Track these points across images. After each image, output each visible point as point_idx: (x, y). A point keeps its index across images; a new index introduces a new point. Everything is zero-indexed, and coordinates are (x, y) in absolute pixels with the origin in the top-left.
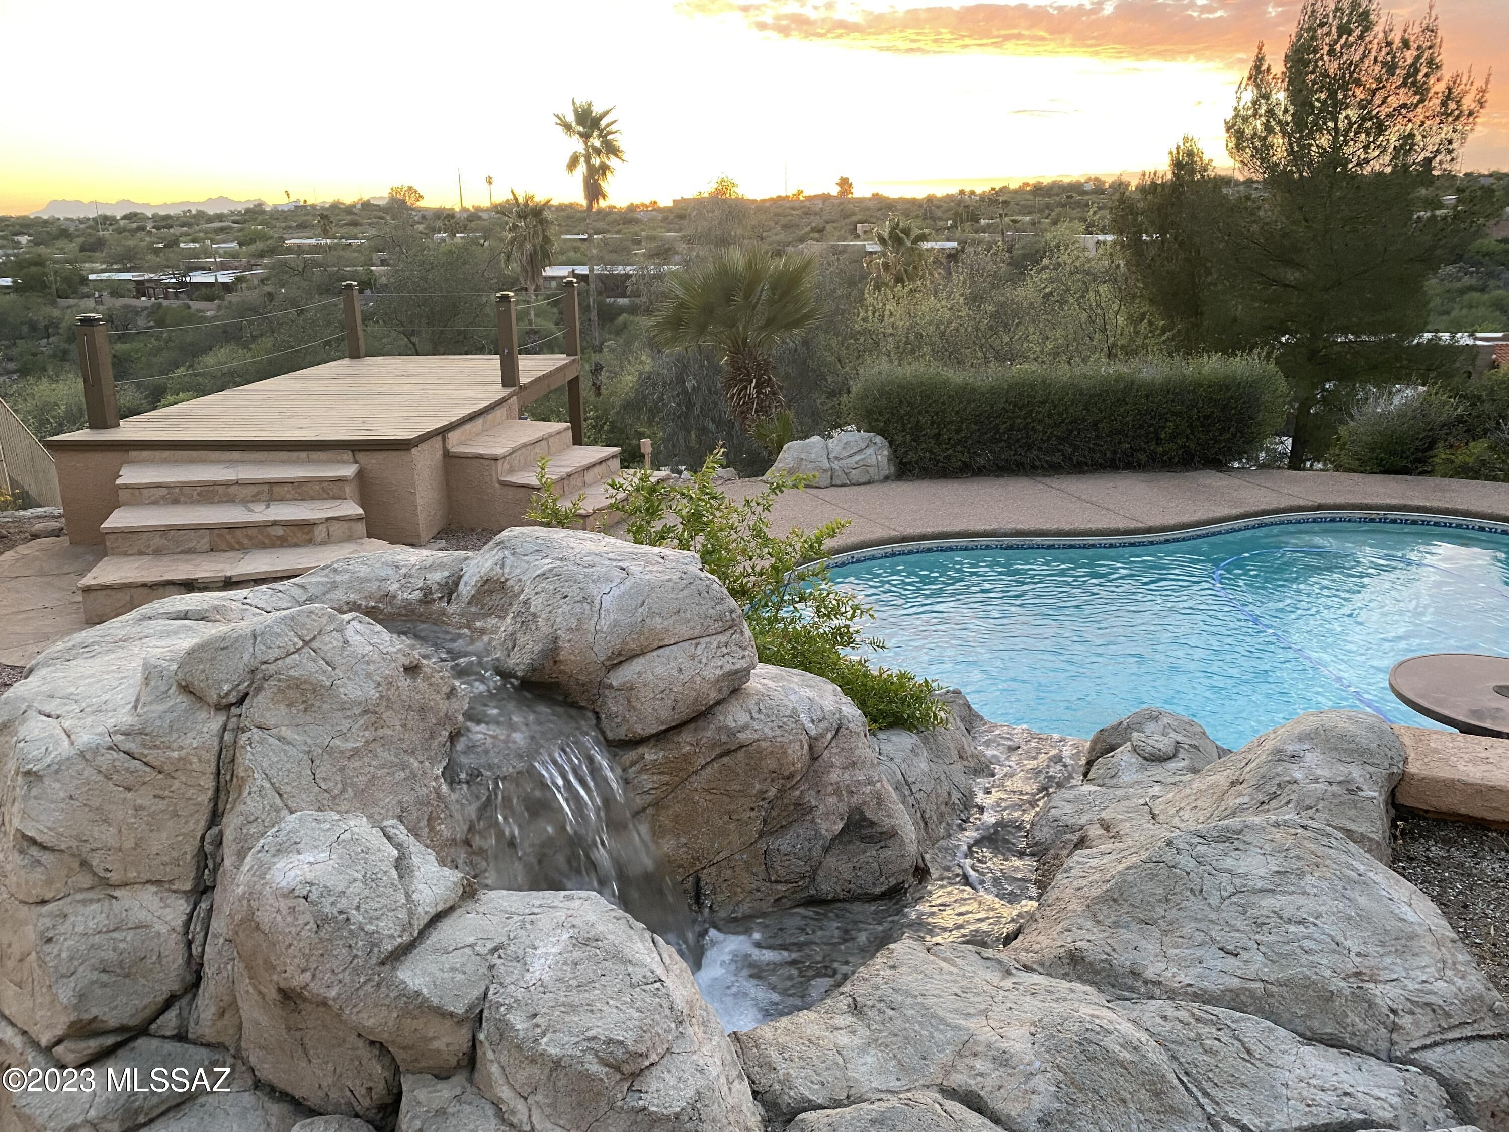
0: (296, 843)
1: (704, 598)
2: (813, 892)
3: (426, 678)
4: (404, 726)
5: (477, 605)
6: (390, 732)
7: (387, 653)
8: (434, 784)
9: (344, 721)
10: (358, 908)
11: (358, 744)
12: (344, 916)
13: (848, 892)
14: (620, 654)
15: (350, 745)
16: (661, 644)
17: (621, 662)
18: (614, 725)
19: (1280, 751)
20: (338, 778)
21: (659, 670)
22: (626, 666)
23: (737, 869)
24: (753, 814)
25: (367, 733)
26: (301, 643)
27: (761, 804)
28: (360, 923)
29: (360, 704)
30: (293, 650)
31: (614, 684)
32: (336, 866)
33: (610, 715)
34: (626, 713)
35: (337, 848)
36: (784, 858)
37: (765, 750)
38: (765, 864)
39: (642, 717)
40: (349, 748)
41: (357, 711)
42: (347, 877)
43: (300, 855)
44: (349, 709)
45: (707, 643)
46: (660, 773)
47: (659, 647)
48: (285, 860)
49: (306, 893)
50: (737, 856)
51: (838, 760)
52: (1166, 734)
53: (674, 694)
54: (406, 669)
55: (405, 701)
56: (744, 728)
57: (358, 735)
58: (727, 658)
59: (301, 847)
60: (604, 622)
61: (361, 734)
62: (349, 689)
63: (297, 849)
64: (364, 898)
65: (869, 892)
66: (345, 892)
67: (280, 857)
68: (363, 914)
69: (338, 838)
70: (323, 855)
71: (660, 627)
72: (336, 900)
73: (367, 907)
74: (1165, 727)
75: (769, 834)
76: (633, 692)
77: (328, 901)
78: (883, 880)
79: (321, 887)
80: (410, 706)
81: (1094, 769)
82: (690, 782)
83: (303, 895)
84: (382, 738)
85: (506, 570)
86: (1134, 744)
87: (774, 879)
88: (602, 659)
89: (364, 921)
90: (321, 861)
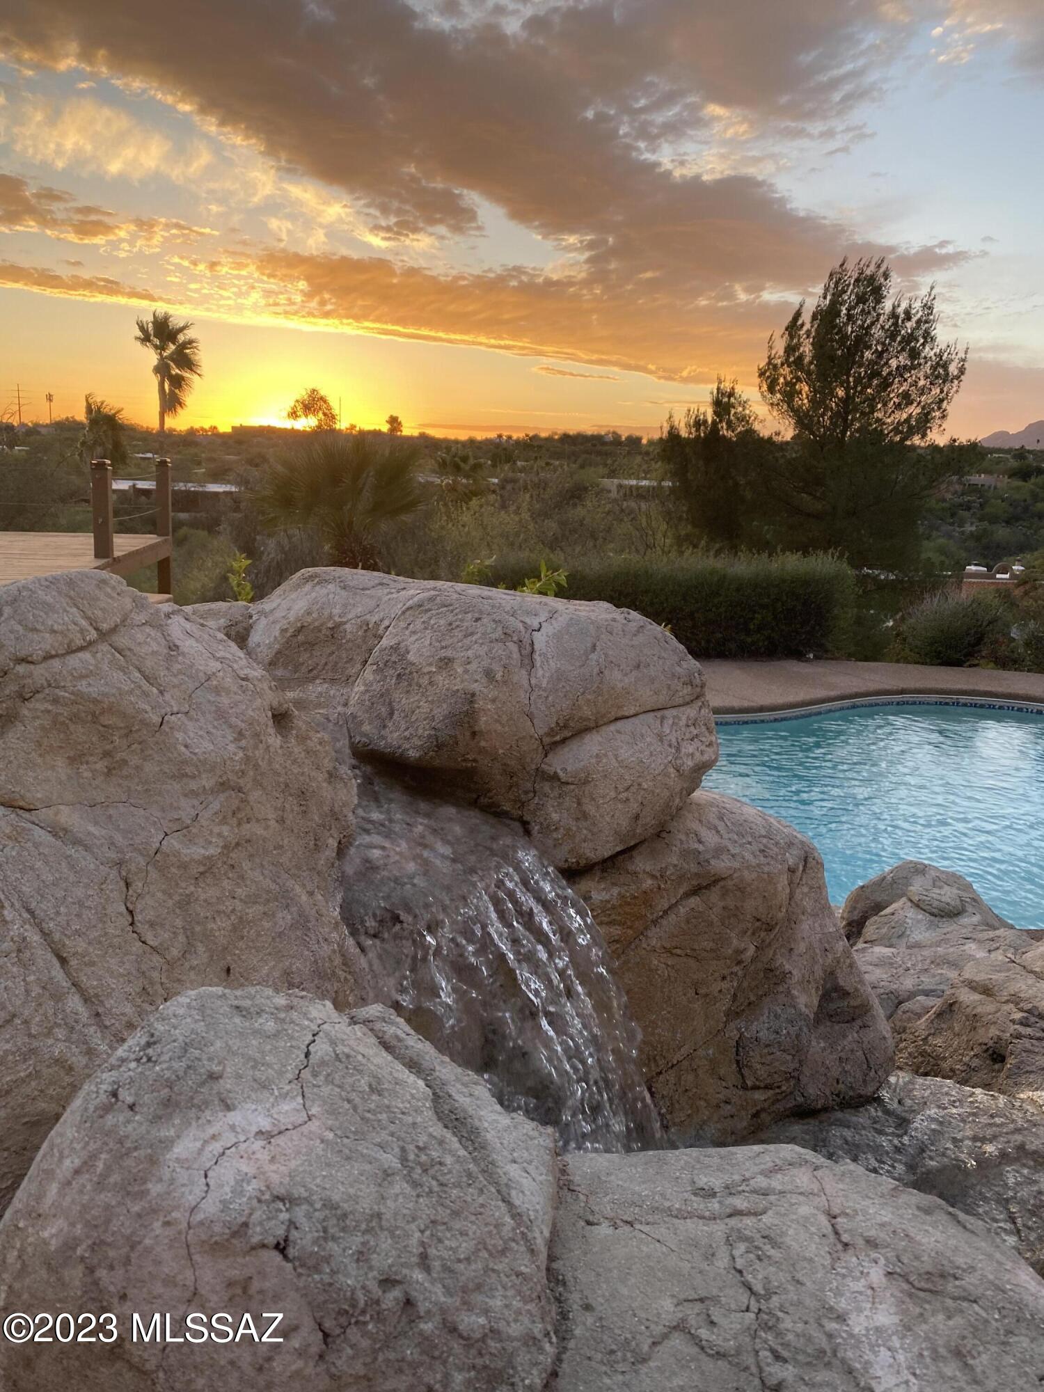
0: (213, 1077)
1: (665, 649)
2: (800, 1099)
3: (302, 739)
4: (281, 821)
5: (286, 665)
6: (260, 831)
7: (245, 679)
8: (335, 935)
9: (184, 803)
10: (424, 1261)
11: (212, 851)
12: (396, 1293)
13: (838, 1095)
14: (565, 727)
15: (198, 852)
16: (620, 714)
17: (564, 741)
18: (550, 842)
20: (179, 922)
21: (625, 753)
22: (574, 745)
23: (700, 1072)
24: (724, 985)
25: (225, 830)
26: (93, 635)
27: (735, 969)
28: (443, 1311)
29: (213, 769)
30: (79, 642)
31: (562, 773)
32: (330, 1135)
33: (548, 826)
34: (572, 823)
35: (314, 1086)
36: (766, 1051)
37: (749, 885)
38: (738, 1062)
39: (595, 830)
40: (196, 857)
41: (207, 782)
42: (368, 1167)
43: (232, 1113)
44: (194, 777)
45: (674, 717)
46: (610, 923)
47: (617, 719)
48: (193, 1131)
49: (281, 1232)
50: (701, 1052)
51: (808, 904)
52: (940, 888)
53: (642, 792)
54: (274, 716)
55: (279, 775)
56: (719, 851)
57: (211, 831)
58: (697, 743)
59: (228, 1086)
60: (540, 672)
61: (216, 830)
62: (192, 735)
63: (219, 1093)
64: (427, 1227)
65: (862, 1093)
66: (379, 1216)
67: (177, 1121)
68: (441, 1280)
69: (307, 1055)
70: (286, 1107)
71: (620, 685)
72: (363, 1244)
73: (446, 1254)
74: (934, 881)
75: (738, 1014)
76: (587, 788)
77: (344, 1250)
78: (872, 1073)
79: (316, 1210)
80: (287, 785)
81: (870, 930)
82: (647, 937)
83: (271, 1241)
84: (248, 841)
85: (336, 611)
86: (916, 899)
87: (749, 1083)
88: (541, 732)
89: (449, 1300)
90: (290, 1127)
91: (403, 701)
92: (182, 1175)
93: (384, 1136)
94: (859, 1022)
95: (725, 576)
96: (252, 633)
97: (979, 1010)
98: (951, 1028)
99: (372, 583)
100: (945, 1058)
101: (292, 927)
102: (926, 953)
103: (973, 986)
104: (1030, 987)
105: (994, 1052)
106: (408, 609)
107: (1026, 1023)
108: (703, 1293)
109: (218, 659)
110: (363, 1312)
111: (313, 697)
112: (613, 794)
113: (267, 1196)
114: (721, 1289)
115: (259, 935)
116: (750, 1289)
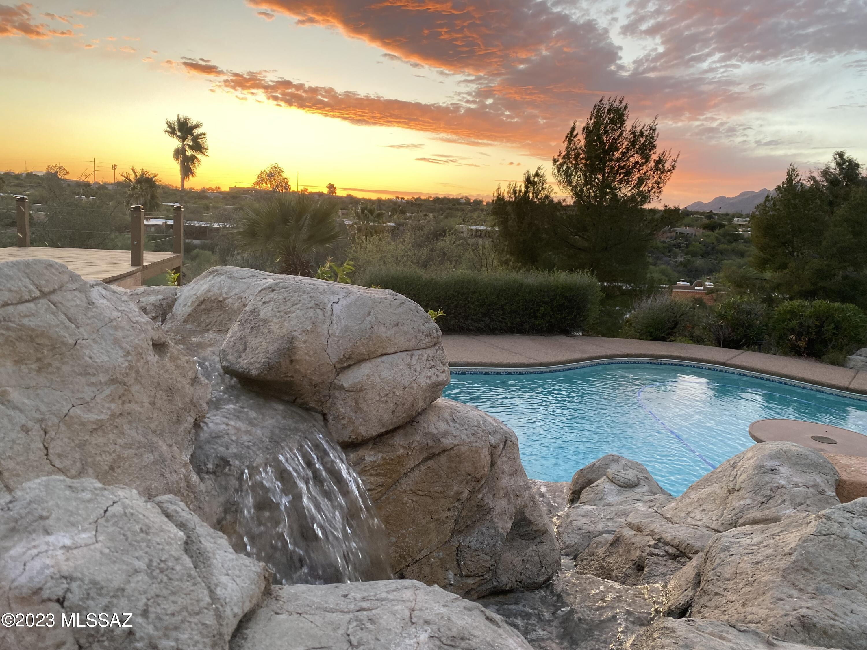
0: (42, 518)
1: (416, 316)
2: (495, 583)
3: (174, 359)
4: (153, 404)
5: (193, 322)
6: (137, 408)
7: (137, 322)
8: (183, 470)
9: (86, 388)
10: (145, 613)
11: (102, 417)
13: (520, 582)
14: (350, 358)
15: (93, 417)
16: (384, 352)
17: (349, 366)
18: (340, 426)
19: (762, 467)
20: (77, 456)
21: (385, 374)
22: (355, 369)
23: (434, 565)
24: (449, 514)
25: (113, 406)
26: (38, 294)
27: (456, 504)
29: (107, 371)
30: (27, 297)
31: (346, 385)
32: (107, 551)
33: (338, 416)
34: (352, 414)
35: (105, 526)
36: (474, 554)
37: (464, 454)
38: (457, 560)
39: (367, 419)
40: (91, 420)
41: (103, 378)
42: (125, 567)
43: (50, 537)
44: (94, 375)
45: (419, 355)
46: (377, 475)
47: (382, 355)
48: (24, 543)
49: (60, 593)
50: (435, 554)
51: (506, 468)
52: (627, 470)
53: (396, 397)
54: (154, 345)
55: (154, 378)
56: (446, 434)
57: (103, 406)
58: (434, 370)
59: (51, 523)
60: (335, 327)
61: (107, 405)
62: (95, 352)
63: (44, 526)
64: (152, 597)
65: (536, 581)
66: (123, 590)
67: (16, 539)
68: (153, 623)
69: (106, 512)
70: (84, 536)
71: (384, 335)
72: (109, 602)
73: (159, 611)
74: (624, 466)
75: (460, 532)
76: (361, 394)
77: (97, 605)
78: (543, 570)
79: (84, 584)
80: (159, 384)
81: (584, 496)
82: (401, 484)
83: (55, 597)
84: (129, 414)
85: (224, 291)
86: (611, 477)
87: (464, 573)
88: (334, 361)
89: (156, 633)
90: (83, 545)
91: (252, 342)
92: (11, 564)
93: (141, 553)
94: (538, 540)
95: (522, 284)
96: (176, 304)
97: (633, 540)
98: (618, 552)
99: (248, 275)
100: (613, 570)
101: (154, 463)
102: (613, 509)
103: (631, 526)
104: (662, 526)
105: (639, 565)
106: (263, 290)
107: (656, 546)
108: (323, 645)
109: (119, 311)
110: (103, 635)
111: (207, 341)
112: (377, 398)
113: (58, 576)
114: (334, 643)
115: (130, 466)
116: (350, 643)
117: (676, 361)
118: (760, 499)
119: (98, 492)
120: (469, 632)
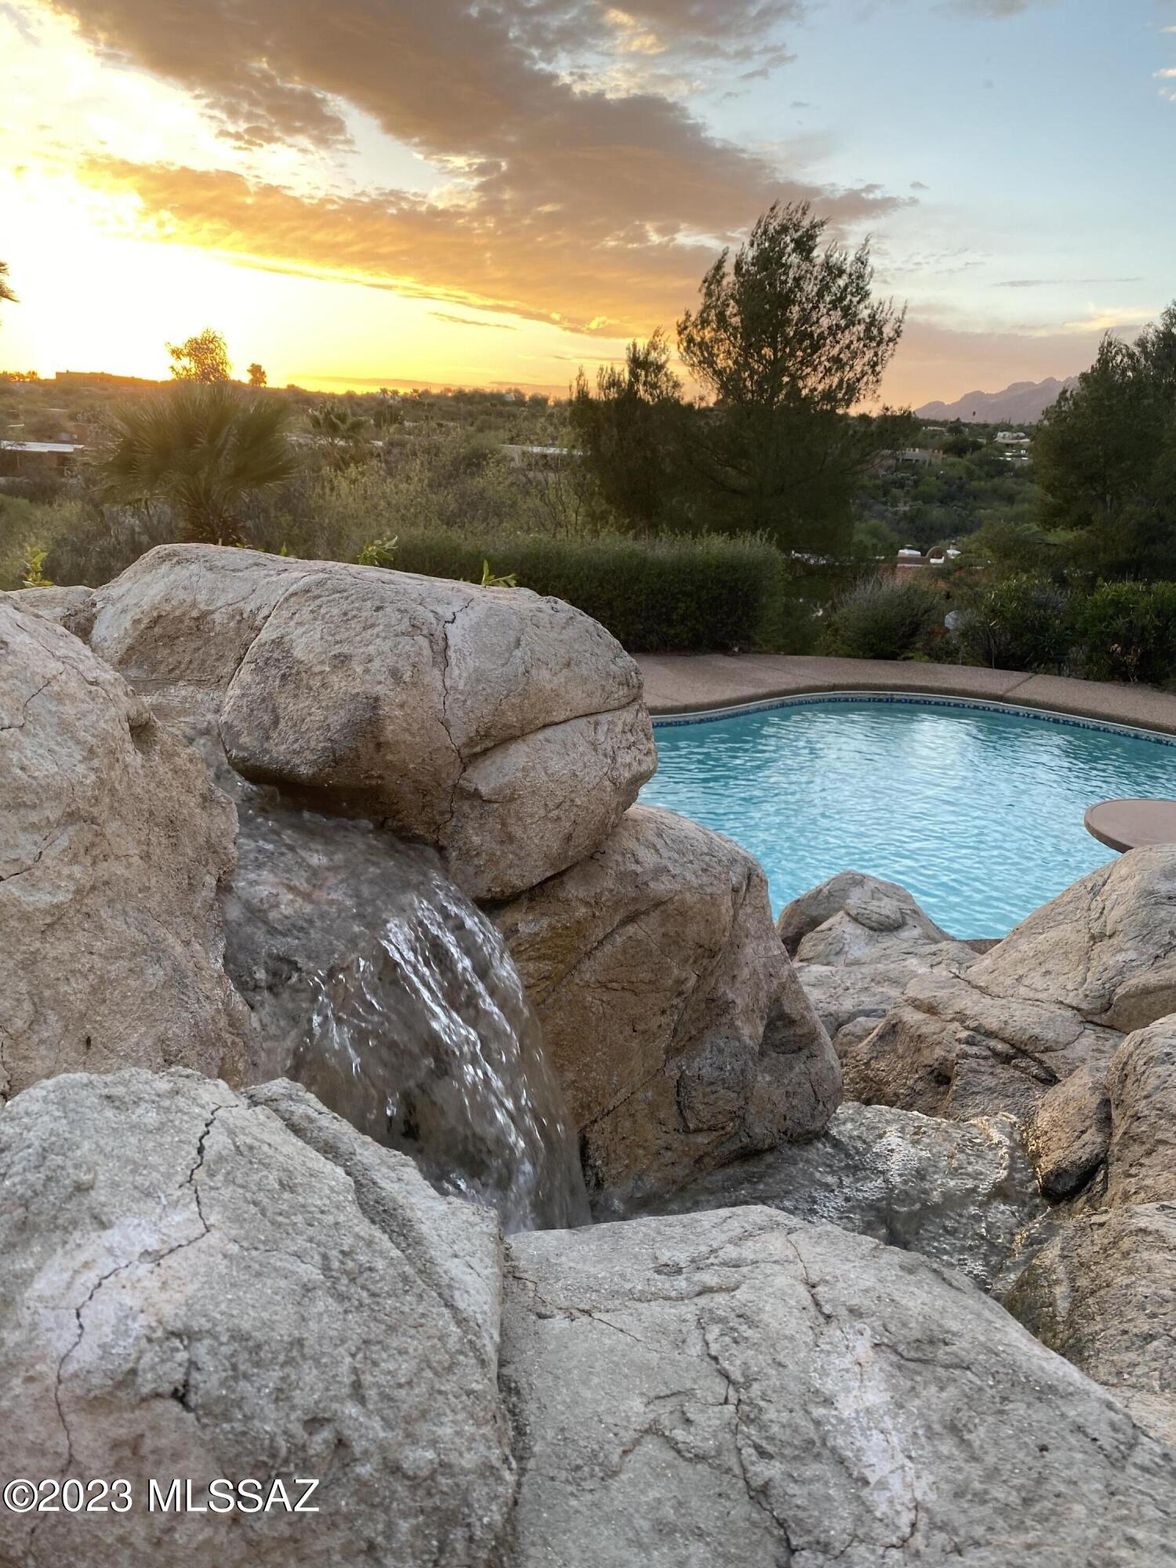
0: (81, 1189)
1: (598, 644)
2: (746, 1140)
3: (168, 756)
4: (146, 857)
5: (140, 667)
6: (119, 869)
7: (94, 683)
9: (22, 838)
10: (357, 1391)
11: (61, 897)
12: (326, 1434)
13: (785, 1133)
14: (487, 736)
15: (43, 899)
16: (548, 720)
17: (485, 751)
18: (471, 870)
19: (1151, 893)
20: (23, 987)
21: (556, 765)
22: (498, 758)
23: (639, 1116)
24: (664, 1020)
25: (77, 870)
27: (675, 1002)
28: (383, 1448)
29: (58, 796)
31: (484, 790)
32: (234, 1248)
33: (468, 851)
34: (495, 846)
35: (211, 1188)
36: (708, 1090)
37: (691, 908)
38: (679, 1103)
39: (523, 854)
40: (41, 906)
41: (53, 812)
42: (283, 1283)
43: (109, 1232)
44: (34, 807)
45: (610, 723)
46: (539, 958)
47: (545, 726)
48: (58, 1259)
49: (179, 1376)
50: (640, 1095)
51: (751, 925)
52: (880, 900)
53: (575, 809)
54: (132, 728)
55: (141, 800)
56: (660, 871)
57: (59, 873)
58: (634, 751)
59: (103, 1199)
60: (456, 672)
61: (66, 871)
62: (29, 754)
63: (90, 1208)
64: (359, 1349)
65: (811, 1128)
66: (300, 1342)
67: (37, 1249)
68: (379, 1411)
69: (201, 1150)
70: (177, 1217)
71: (548, 687)
72: (283, 1379)
73: (382, 1379)
74: (873, 892)
75: (678, 1051)
76: (514, 806)
77: (259, 1390)
78: (820, 1107)
79: (221, 1344)
80: (151, 813)
81: (806, 946)
82: (580, 972)
83: (167, 1388)
84: (106, 883)
85: (202, 597)
86: (853, 912)
87: (691, 1126)
88: (458, 742)
89: (390, 1435)
90: (184, 1242)
91: (290, 706)
92: (47, 1318)
94: (806, 1052)
95: (645, 560)
96: (97, 624)
97: (924, 1030)
98: (895, 1051)
99: (245, 564)
100: (888, 1083)
101: (167, 985)
102: (865, 970)
103: (917, 1005)
104: (976, 1003)
105: (940, 1074)
106: (292, 595)
107: (970, 1042)
108: (675, 1387)
109: (59, 659)
110: (286, 1461)
111: (176, 703)
112: (542, 812)
113: (159, 1334)
114: (695, 1381)
116: (727, 1377)
117: (918, 696)
118: (1152, 950)
119: (166, 1103)
120: (940, 1326)
